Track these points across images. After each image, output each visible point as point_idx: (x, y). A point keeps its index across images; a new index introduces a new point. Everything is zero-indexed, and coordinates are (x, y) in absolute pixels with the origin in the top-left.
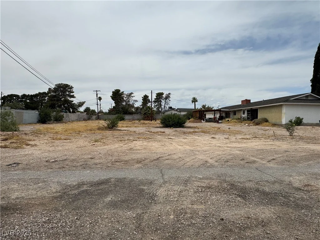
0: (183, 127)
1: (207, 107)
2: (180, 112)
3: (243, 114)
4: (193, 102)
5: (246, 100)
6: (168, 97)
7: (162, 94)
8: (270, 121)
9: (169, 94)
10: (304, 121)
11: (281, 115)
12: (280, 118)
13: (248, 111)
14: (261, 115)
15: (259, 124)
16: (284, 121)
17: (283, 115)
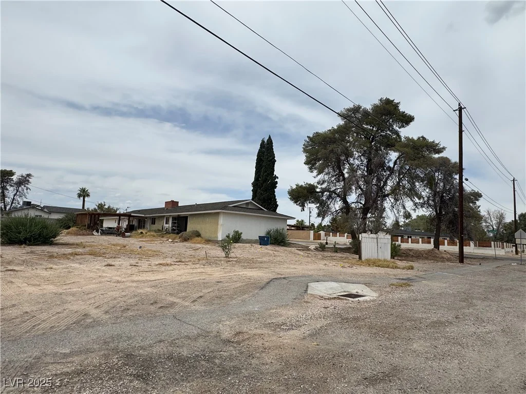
0: (52, 244)
1: (106, 207)
2: (50, 213)
3: (166, 223)
4: (79, 196)
5: (173, 201)
6: (24, 181)
7: (11, 173)
8: (202, 235)
9: (29, 175)
10: (243, 237)
11: (217, 227)
12: (216, 232)
13: (174, 218)
14: (191, 226)
15: (188, 239)
16: (220, 237)
17: (219, 226)
